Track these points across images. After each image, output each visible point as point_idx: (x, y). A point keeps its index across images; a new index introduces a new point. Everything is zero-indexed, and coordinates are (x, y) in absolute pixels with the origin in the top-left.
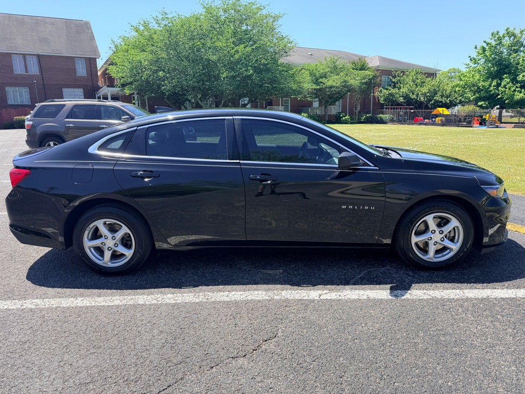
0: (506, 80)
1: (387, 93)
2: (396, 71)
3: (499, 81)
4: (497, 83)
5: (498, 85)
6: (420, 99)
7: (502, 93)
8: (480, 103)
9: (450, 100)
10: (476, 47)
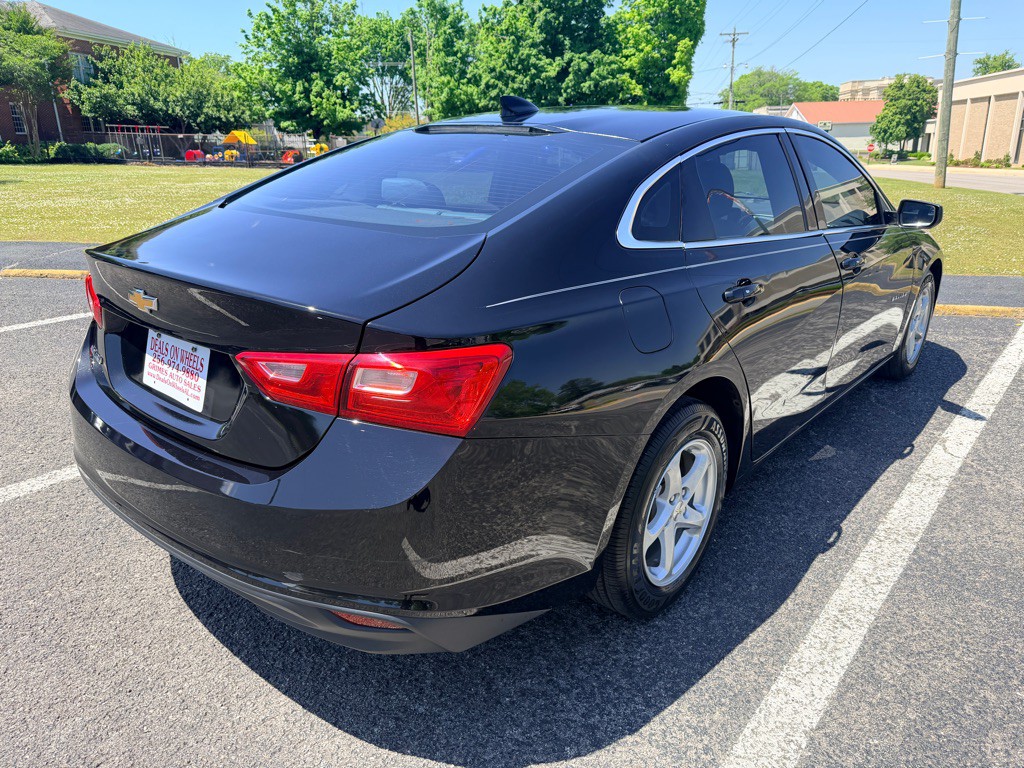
0: (318, 84)
1: (98, 94)
2: (102, 45)
3: (306, 84)
4: (304, 87)
5: (307, 92)
6: (173, 111)
7: (317, 107)
8: (284, 124)
9: (234, 116)
10: (250, 14)
